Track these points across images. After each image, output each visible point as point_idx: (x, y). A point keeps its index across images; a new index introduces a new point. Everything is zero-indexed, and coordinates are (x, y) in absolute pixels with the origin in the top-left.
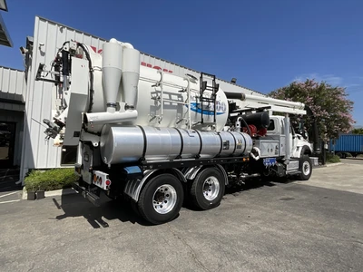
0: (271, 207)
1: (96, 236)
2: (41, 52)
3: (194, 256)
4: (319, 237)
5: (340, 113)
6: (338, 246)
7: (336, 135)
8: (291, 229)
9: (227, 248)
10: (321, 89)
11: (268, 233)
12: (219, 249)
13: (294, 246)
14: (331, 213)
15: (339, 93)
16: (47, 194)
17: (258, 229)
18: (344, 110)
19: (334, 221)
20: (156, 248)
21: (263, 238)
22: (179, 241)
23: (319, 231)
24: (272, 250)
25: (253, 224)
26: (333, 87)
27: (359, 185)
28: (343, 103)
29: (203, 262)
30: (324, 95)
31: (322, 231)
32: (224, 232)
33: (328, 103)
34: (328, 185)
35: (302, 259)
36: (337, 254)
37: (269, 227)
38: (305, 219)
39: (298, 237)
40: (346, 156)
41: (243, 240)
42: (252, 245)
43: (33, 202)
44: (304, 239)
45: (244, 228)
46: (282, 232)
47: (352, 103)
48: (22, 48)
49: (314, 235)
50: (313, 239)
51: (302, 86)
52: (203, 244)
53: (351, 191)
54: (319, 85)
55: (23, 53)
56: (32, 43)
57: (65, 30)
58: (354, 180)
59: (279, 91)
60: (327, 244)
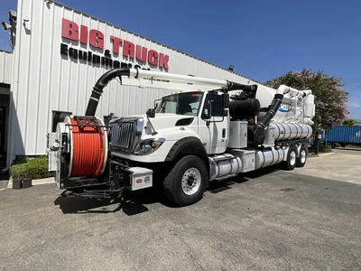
0: (271, 198)
1: (82, 232)
2: (26, 29)
3: (193, 257)
4: (328, 233)
5: (335, 103)
6: (352, 245)
7: (329, 125)
8: (296, 224)
9: (229, 247)
10: (317, 79)
11: (273, 228)
12: (220, 248)
13: (303, 244)
14: (336, 206)
15: (335, 83)
16: (34, 182)
17: (261, 223)
18: (338, 101)
19: (341, 214)
20: (149, 246)
21: (268, 234)
22: (175, 238)
23: (327, 226)
24: (280, 250)
25: (255, 217)
26: (330, 77)
27: (358, 175)
28: (339, 93)
29: (204, 266)
30: (320, 84)
31: (331, 227)
32: (225, 228)
33: (324, 93)
34: (325, 175)
35: (315, 261)
36: (352, 255)
37: (272, 221)
38: (309, 212)
39: (306, 235)
40: (335, 146)
41: (246, 236)
42: (256, 243)
43: (19, 190)
44: (312, 236)
45: (245, 222)
46: (288, 228)
47: (347, 94)
48: (4, 24)
49: (323, 232)
50: (322, 236)
51: (299, 76)
52: (203, 242)
53: (350, 181)
54: (316, 75)
55: (6, 29)
56: (15, 18)
57: (52, 5)
58: (351, 170)
59: (275, 80)
60: (339, 243)
